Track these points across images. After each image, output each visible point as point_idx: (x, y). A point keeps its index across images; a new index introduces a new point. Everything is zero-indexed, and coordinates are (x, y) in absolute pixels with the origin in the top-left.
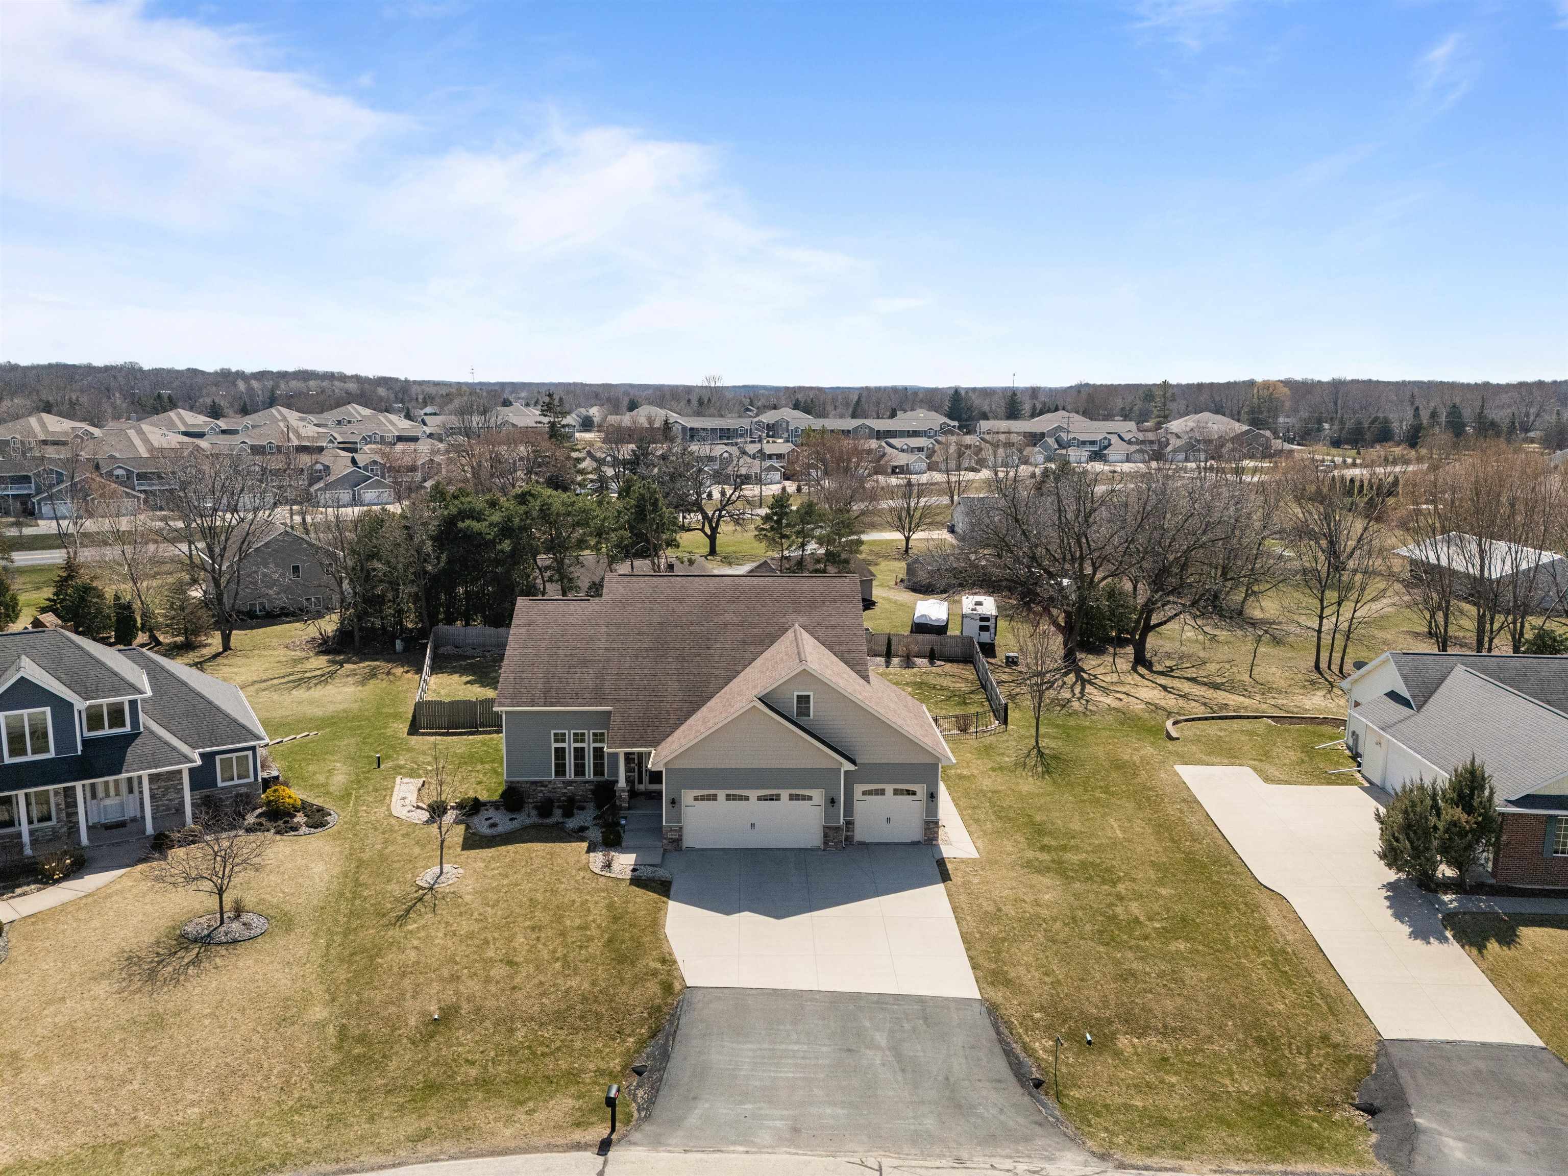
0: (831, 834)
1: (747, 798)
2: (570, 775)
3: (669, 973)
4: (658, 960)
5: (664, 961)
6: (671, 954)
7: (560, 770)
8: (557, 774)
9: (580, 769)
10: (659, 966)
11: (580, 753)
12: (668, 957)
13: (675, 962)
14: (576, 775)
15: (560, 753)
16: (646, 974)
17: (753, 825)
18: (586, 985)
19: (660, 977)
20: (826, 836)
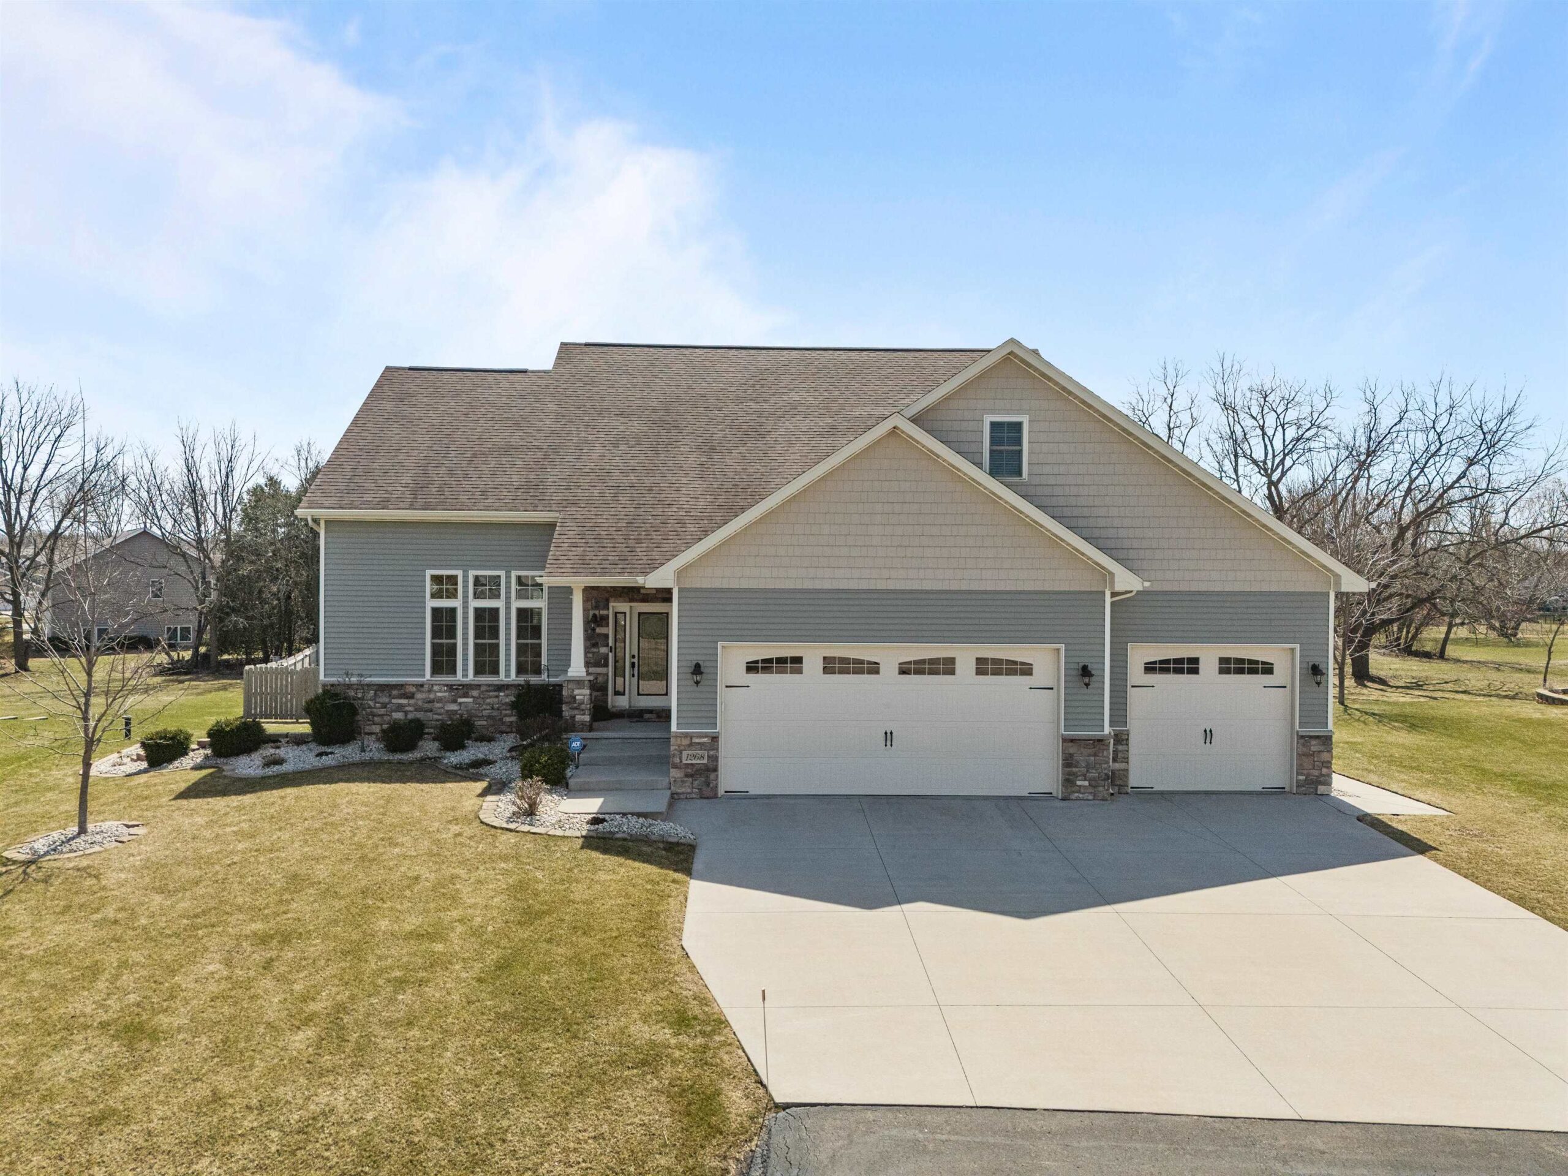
0: (1082, 756)
1: (874, 668)
2: (465, 671)
3: (703, 1058)
4: (662, 1017)
5: (682, 1021)
6: (704, 1000)
7: (444, 660)
8: (437, 669)
9: (487, 661)
10: (665, 1034)
11: (487, 622)
12: (695, 1009)
13: (721, 1023)
14: (478, 671)
15: (444, 622)
16: (619, 1061)
17: (889, 737)
18: (386, 1105)
19: (668, 1071)
20: (1068, 762)
